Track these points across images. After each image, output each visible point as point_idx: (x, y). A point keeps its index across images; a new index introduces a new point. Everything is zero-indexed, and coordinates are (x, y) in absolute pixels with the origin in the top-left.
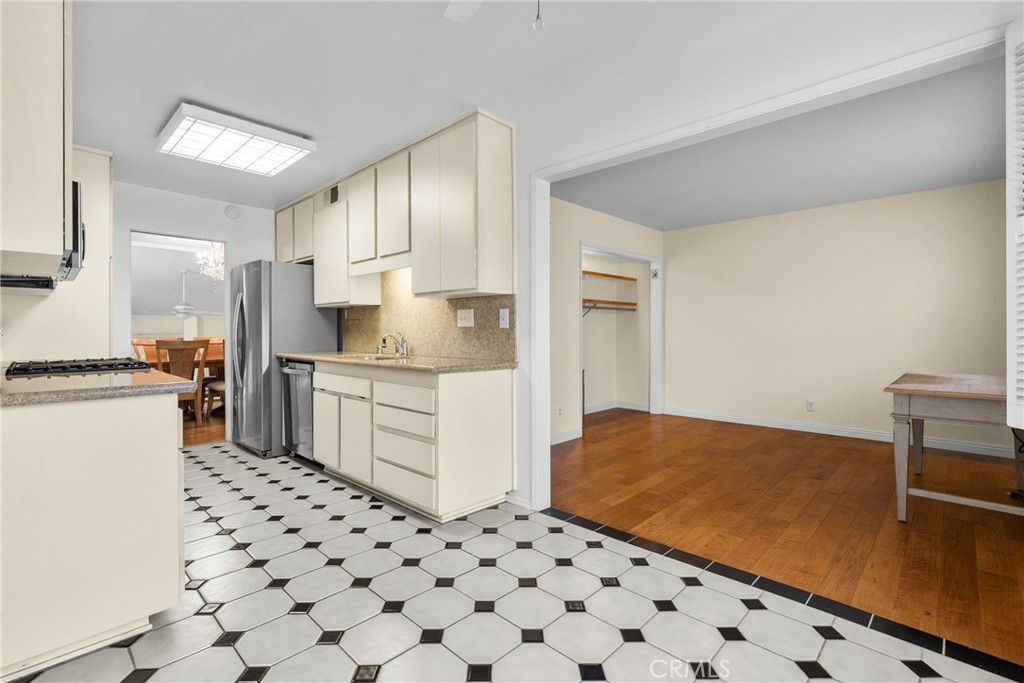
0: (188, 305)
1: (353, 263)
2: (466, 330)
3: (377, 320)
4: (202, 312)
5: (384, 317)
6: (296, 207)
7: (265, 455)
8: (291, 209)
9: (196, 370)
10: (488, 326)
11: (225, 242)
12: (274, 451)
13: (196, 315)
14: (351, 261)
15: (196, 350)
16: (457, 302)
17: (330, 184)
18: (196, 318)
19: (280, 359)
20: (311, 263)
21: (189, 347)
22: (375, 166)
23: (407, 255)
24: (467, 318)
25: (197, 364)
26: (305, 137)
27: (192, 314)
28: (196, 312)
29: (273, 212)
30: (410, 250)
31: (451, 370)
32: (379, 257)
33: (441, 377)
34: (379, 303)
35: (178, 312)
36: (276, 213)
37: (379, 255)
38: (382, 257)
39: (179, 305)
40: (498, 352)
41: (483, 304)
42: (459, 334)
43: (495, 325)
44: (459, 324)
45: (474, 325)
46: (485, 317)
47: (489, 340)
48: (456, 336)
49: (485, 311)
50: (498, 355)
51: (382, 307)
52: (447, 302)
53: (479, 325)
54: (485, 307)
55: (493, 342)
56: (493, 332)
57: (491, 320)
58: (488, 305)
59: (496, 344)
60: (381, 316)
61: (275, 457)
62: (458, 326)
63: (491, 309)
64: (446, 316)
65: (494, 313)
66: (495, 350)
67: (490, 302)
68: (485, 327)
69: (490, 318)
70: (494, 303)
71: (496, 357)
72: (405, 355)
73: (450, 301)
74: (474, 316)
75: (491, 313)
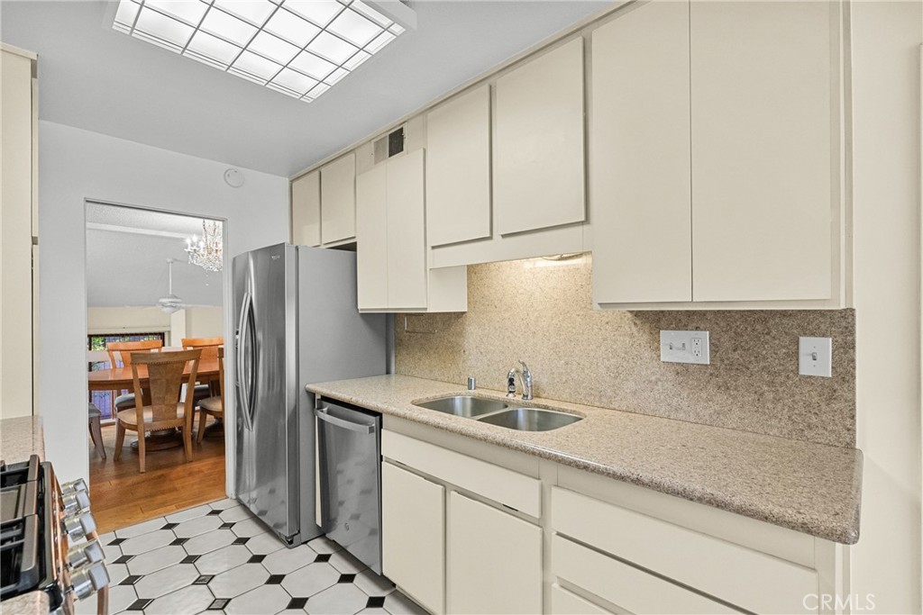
0: (176, 297)
1: (433, 248)
2: (683, 370)
3: (460, 334)
4: (190, 306)
6: (323, 170)
7: (291, 542)
8: (317, 173)
9: (185, 386)
10: (754, 367)
11: (223, 221)
12: (304, 534)
13: (183, 308)
14: (430, 244)
15: (183, 363)
16: (656, 320)
17: (390, 126)
18: (183, 311)
19: (312, 395)
20: (352, 247)
21: (176, 359)
22: (491, 81)
23: (579, 229)
24: (694, 348)
25: (186, 379)
27: (179, 308)
28: (184, 305)
29: (287, 181)
30: (587, 221)
32: (496, 238)
35: (163, 305)
36: (292, 181)
37: (497, 233)
38: (505, 236)
39: (165, 297)
40: (790, 422)
41: (738, 323)
42: (663, 375)
43: (781, 368)
44: (666, 356)
45: (711, 361)
46: (749, 349)
47: (762, 394)
48: (653, 378)
49: (746, 338)
50: (790, 427)
51: (468, 315)
52: (629, 315)
53: (726, 362)
54: (746, 328)
55: (776, 400)
56: (775, 381)
57: (769, 356)
58: (758, 327)
59: (784, 405)
60: (468, 328)
61: (306, 543)
62: (662, 360)
63: (768, 334)
64: (627, 339)
65: (777, 342)
66: (779, 415)
67: (766, 321)
68: (748, 368)
69: (764, 352)
70: (777, 324)
71: (785, 431)
72: (529, 397)
73: (637, 314)
74: (711, 344)
75: (766, 343)
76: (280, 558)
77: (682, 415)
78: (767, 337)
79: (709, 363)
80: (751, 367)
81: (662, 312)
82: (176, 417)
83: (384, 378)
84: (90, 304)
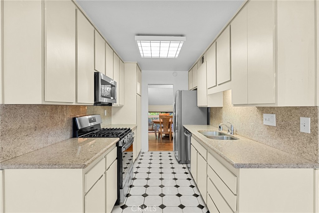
1: (209, 89)
2: (270, 127)
3: (222, 114)
5: (224, 113)
6: (193, 68)
7: (179, 162)
8: (192, 70)
11: (173, 85)
12: (182, 162)
14: (208, 88)
15: (169, 119)
16: (263, 110)
17: (201, 56)
19: (184, 127)
20: (196, 89)
22: (216, 41)
23: (230, 83)
24: (271, 120)
26: (182, 36)
29: (188, 72)
30: (231, 80)
31: (250, 166)
32: (218, 85)
33: (241, 170)
34: (223, 106)
37: (218, 84)
38: (219, 85)
40: (298, 150)
41: (283, 112)
42: (264, 129)
43: (295, 129)
44: (265, 123)
45: (276, 125)
46: (286, 121)
47: (290, 138)
48: (262, 130)
49: (285, 117)
50: (298, 152)
51: (223, 108)
52: (256, 108)
53: (280, 126)
54: (285, 114)
55: (294, 141)
56: (294, 134)
57: (291, 124)
58: (289, 113)
59: (296, 143)
60: (223, 112)
61: (183, 164)
62: (264, 124)
63: (291, 116)
64: (256, 116)
65: (294, 119)
66: (295, 147)
67: (291, 111)
68: (286, 128)
69: (290, 123)
70: (294, 112)
71: (297, 153)
72: (233, 134)
73: (258, 108)
74: (276, 119)
75: (291, 119)
76: (176, 165)
77: (269, 144)
78: (291, 117)
79: (275, 126)
80: (287, 128)
81: (264, 107)
82: (168, 131)
83: (207, 125)
84: (149, 104)
